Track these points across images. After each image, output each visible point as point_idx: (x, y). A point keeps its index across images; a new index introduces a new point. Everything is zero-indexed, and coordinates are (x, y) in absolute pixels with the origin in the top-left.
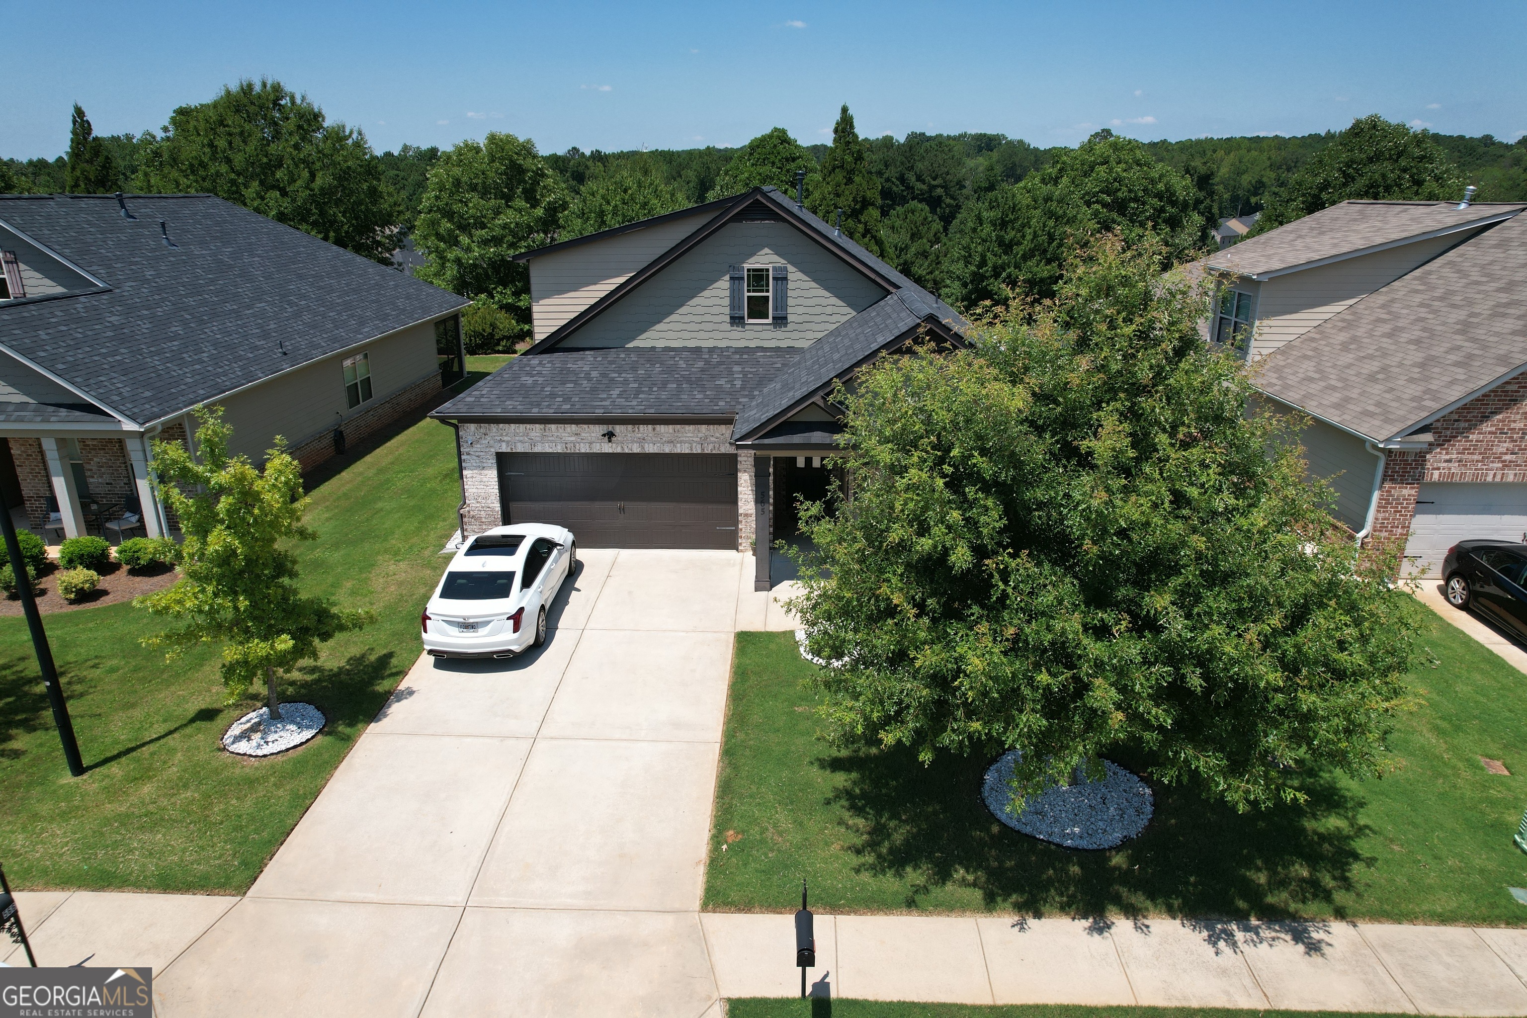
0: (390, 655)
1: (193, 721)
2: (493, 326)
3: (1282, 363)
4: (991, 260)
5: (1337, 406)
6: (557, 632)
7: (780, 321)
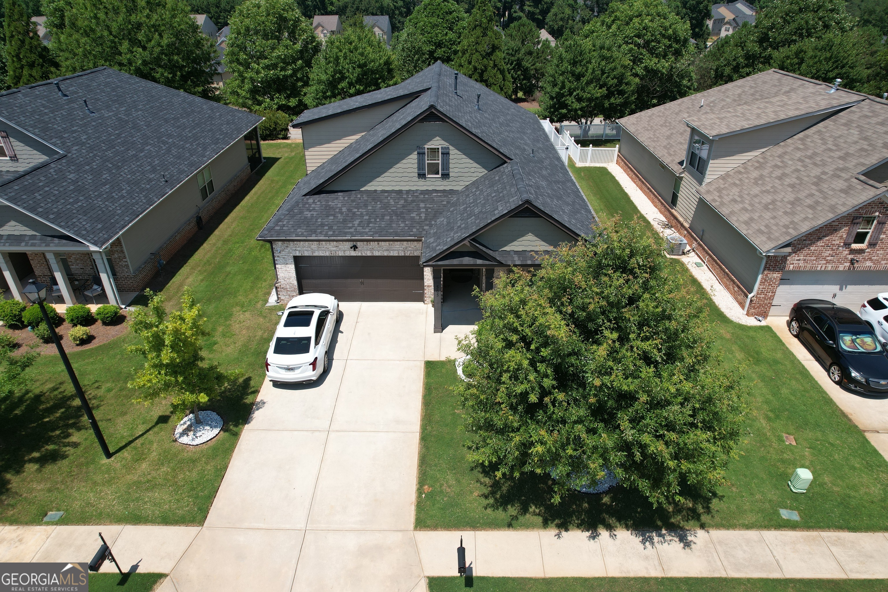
0: (249, 379)
1: (157, 423)
2: (276, 123)
3: (722, 186)
4: (568, 85)
5: (746, 223)
6: (334, 361)
7: (446, 176)
